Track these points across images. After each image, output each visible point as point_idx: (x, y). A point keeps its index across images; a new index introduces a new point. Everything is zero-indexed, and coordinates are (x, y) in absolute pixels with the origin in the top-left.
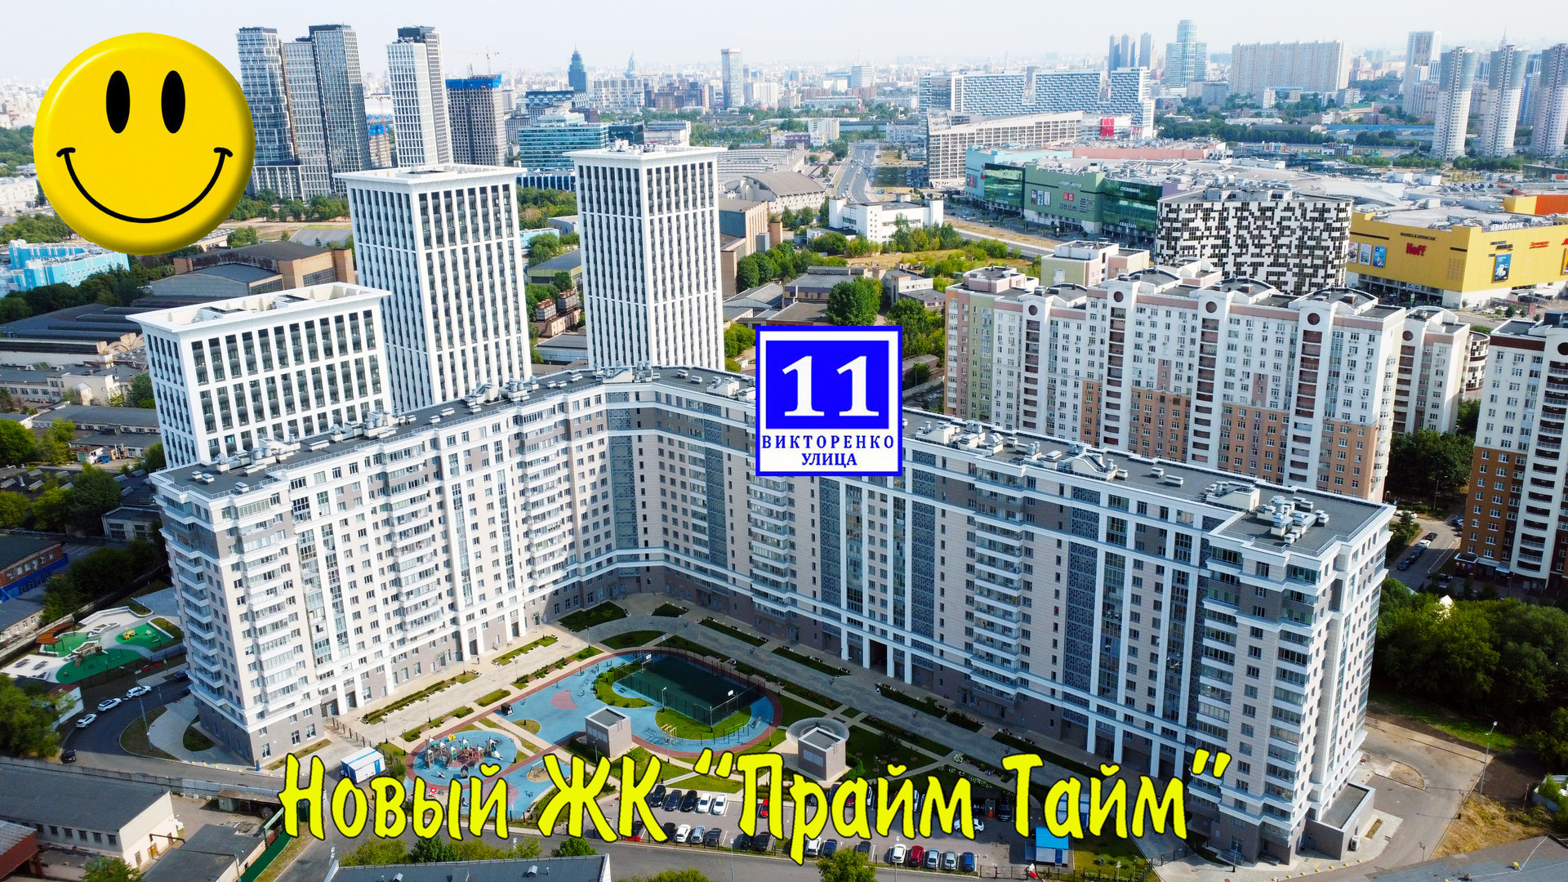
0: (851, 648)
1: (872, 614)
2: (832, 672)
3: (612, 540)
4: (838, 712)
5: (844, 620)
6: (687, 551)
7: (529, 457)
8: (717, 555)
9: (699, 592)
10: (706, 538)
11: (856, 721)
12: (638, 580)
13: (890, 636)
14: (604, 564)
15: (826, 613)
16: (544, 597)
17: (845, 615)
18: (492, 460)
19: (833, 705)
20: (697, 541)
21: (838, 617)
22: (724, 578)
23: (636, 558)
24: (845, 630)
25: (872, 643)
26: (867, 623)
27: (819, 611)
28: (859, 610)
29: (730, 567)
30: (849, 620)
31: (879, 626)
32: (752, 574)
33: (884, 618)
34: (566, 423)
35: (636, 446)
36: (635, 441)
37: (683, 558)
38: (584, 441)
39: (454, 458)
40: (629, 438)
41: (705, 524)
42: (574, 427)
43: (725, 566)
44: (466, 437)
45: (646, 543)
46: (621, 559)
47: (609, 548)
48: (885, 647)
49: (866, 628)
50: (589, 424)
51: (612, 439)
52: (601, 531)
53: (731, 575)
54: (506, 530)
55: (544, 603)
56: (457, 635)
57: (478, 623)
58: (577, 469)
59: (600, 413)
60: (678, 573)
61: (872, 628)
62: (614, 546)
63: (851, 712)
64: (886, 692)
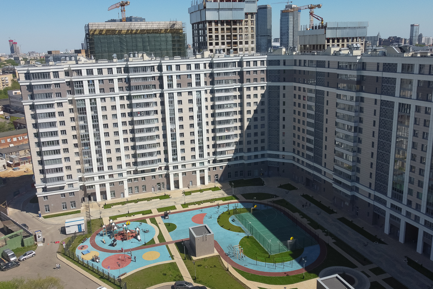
0: (392, 226)
1: (409, 203)
2: (374, 239)
3: (266, 145)
4: (367, 268)
5: (388, 205)
6: (303, 155)
7: (217, 87)
8: (318, 158)
9: (308, 180)
10: (312, 146)
11: (379, 279)
12: (278, 169)
13: (422, 222)
14: (259, 157)
15: (377, 199)
16: (222, 167)
17: (390, 202)
18: (194, 85)
19: (365, 261)
20: (309, 149)
21: (384, 203)
22: (320, 171)
23: (277, 156)
24: (389, 212)
25: (407, 224)
26: (405, 209)
27: (372, 197)
28: (400, 200)
29: (323, 165)
30: (392, 206)
31: (414, 212)
32: (335, 170)
33: (418, 207)
34: (241, 73)
35: (282, 92)
36: (281, 89)
37: (301, 159)
38: (252, 85)
39: (170, 78)
40: (279, 87)
41: (312, 138)
42: (246, 76)
43: (321, 164)
44: (178, 67)
45: (284, 149)
46: (270, 156)
47: (263, 149)
48: (417, 229)
49: (404, 213)
50: (255, 76)
51: (269, 87)
52: (259, 138)
53: (323, 169)
54: (200, 125)
55: (221, 170)
56: (167, 176)
57: (180, 171)
58: (246, 100)
59: (262, 71)
60: (298, 167)
61: (408, 214)
62: (266, 148)
63: (378, 271)
64: (411, 262)
